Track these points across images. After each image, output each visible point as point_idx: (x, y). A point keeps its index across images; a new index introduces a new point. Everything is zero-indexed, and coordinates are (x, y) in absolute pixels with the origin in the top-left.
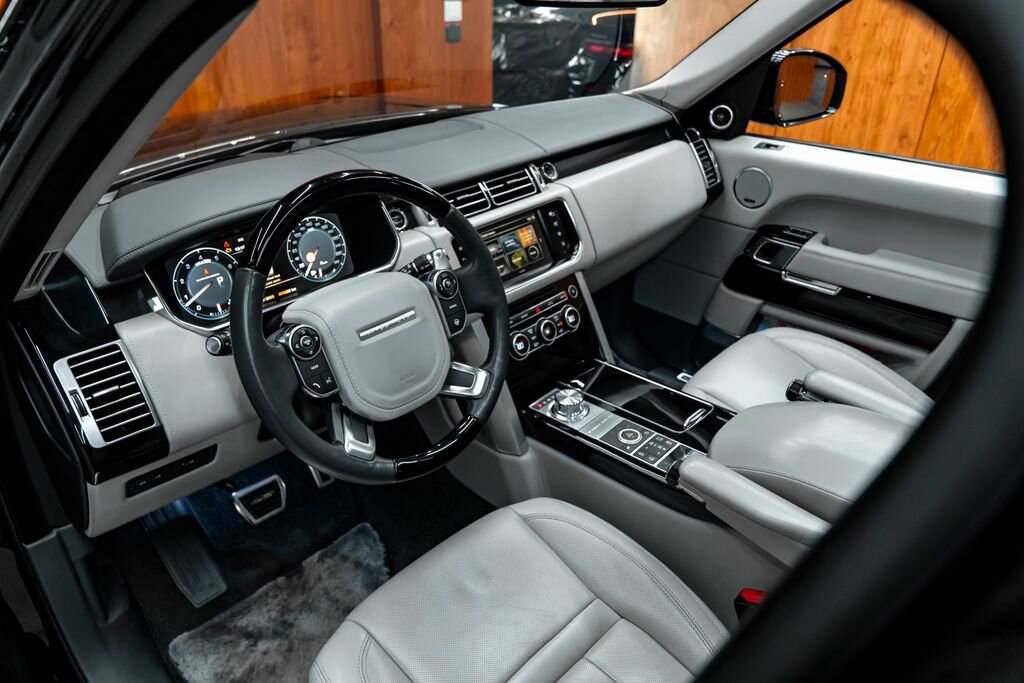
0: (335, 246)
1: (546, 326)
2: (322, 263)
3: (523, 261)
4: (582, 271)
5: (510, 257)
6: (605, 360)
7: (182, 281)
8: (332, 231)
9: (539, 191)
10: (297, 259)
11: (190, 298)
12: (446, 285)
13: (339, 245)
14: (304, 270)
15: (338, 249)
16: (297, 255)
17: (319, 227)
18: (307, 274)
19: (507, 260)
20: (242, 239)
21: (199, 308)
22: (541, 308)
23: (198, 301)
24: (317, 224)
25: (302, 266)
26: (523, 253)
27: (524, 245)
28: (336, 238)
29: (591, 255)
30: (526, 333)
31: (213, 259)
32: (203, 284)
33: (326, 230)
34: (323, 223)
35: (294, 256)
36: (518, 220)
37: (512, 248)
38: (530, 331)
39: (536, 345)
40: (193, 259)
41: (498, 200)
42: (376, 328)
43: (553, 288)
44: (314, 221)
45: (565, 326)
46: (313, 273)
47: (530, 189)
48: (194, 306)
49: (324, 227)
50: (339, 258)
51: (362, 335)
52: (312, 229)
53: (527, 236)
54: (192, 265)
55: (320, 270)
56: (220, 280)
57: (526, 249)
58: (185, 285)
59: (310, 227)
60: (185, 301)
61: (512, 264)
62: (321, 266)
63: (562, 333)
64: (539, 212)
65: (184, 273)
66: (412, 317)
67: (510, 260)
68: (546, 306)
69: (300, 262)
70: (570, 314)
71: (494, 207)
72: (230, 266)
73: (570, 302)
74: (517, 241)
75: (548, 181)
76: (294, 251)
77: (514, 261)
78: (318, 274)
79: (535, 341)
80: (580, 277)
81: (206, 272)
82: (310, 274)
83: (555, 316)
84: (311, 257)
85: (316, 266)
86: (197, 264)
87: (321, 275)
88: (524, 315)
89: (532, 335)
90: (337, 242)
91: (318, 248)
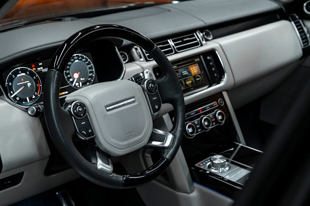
0: (89, 71)
1: (205, 120)
2: (81, 79)
3: (192, 83)
4: (226, 90)
5: (185, 81)
6: (240, 143)
7: (10, 84)
8: (87, 62)
9: (202, 45)
10: (69, 76)
11: (14, 93)
12: (151, 86)
13: (91, 70)
14: (72, 82)
15: (91, 72)
16: (69, 74)
17: (81, 60)
18: (73, 85)
19: (183, 82)
20: (40, 64)
21: (18, 99)
22: (203, 110)
23: (18, 95)
24: (80, 58)
25: (71, 80)
26: (193, 79)
27: (193, 74)
28: (89, 66)
29: (232, 82)
30: (193, 123)
31: (26, 74)
32: (21, 86)
33: (85, 62)
34: (83, 58)
35: (67, 74)
36: (190, 60)
37: (186, 76)
38: (196, 122)
39: (199, 130)
40: (17, 73)
41: (179, 49)
42: (115, 106)
43: (209, 99)
44: (78, 56)
45: (217, 121)
46: (77, 84)
47: (197, 44)
48: (16, 96)
49: (84, 60)
50: (91, 77)
51: (108, 108)
52: (77, 61)
53: (195, 69)
54: (16, 76)
55: (81, 83)
56: (29, 85)
57: (195, 77)
58: (11, 86)
59: (76, 60)
60: (11, 94)
61: (186, 85)
62: (81, 81)
63: (215, 125)
64: (201, 57)
65: (11, 80)
66: (134, 102)
67: (185, 82)
68: (205, 109)
69: (70, 78)
70: (219, 114)
71: (176, 53)
72: (34, 78)
73: (219, 108)
74: (189, 72)
75: (207, 40)
76: (67, 72)
77: (187, 83)
78: (79, 85)
79: (199, 128)
80: (225, 94)
81: (22, 80)
82: (75, 85)
83: (211, 115)
84: (76, 76)
85: (78, 81)
86: (18, 75)
87: (81, 85)
88: (193, 113)
89: (198, 124)
90: (90, 68)
91: (80, 71)
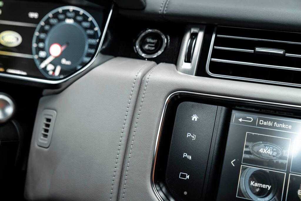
0: (87, 50)
2: (64, 61)
8: (90, 32)
10: (41, 45)
14: (42, 60)
16: (43, 41)
17: (80, 22)
18: (43, 66)
25: (42, 54)
33: (86, 29)
34: (85, 19)
35: (39, 40)
44: (77, 13)
46: (50, 68)
49: (85, 24)
52: (70, 21)
55: (58, 69)
59: (69, 18)
62: (62, 65)
69: (43, 49)
78: (54, 71)
82: (46, 67)
84: (56, 50)
85: (56, 62)
87: (57, 73)
90: (91, 46)
91: (68, 44)
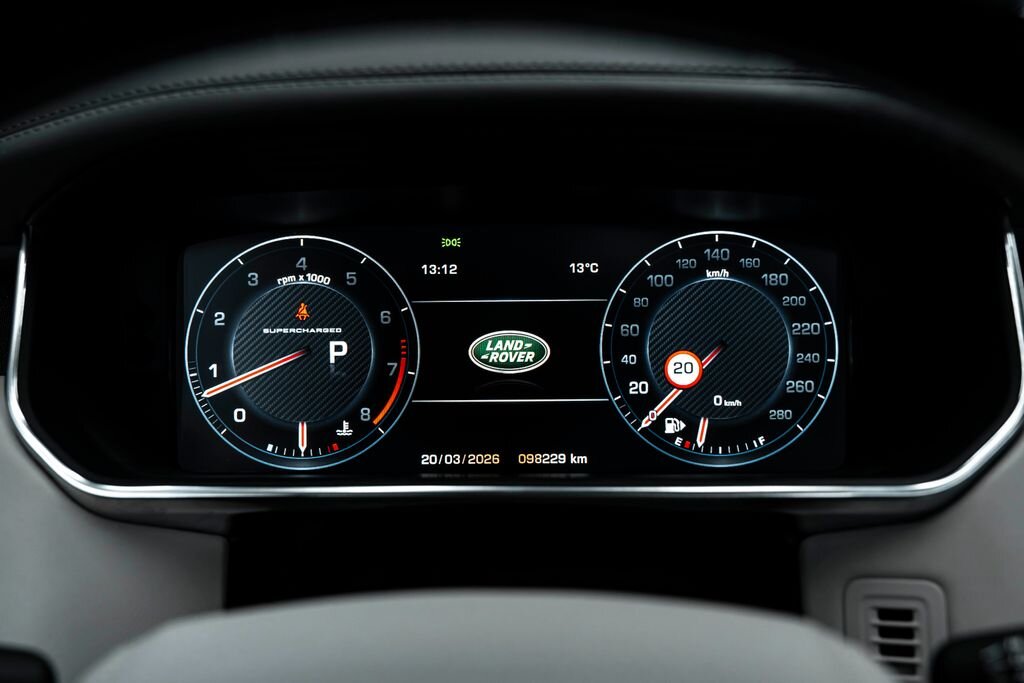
0: (790, 357)
2: (718, 400)
7: (219, 318)
10: (628, 359)
11: (225, 375)
13: (812, 357)
14: (641, 405)
15: (801, 371)
16: (633, 345)
17: (753, 275)
18: (648, 422)
20: (455, 242)
21: (239, 415)
23: (245, 394)
24: (749, 262)
25: (637, 387)
28: (810, 328)
31: (338, 281)
32: (280, 346)
33: (778, 292)
34: (773, 262)
35: (618, 345)
40: (283, 260)
44: (739, 247)
48: (231, 399)
49: (773, 278)
50: (800, 404)
54: (268, 280)
55: (703, 426)
56: (338, 349)
58: (224, 333)
59: (716, 265)
60: (208, 381)
65: (233, 295)
69: (638, 373)
72: (385, 315)
76: (628, 329)
78: (689, 434)
81: (303, 311)
82: (659, 424)
84: (684, 369)
85: (691, 403)
86: (286, 281)
87: (701, 441)
90: (804, 343)
91: (723, 344)
